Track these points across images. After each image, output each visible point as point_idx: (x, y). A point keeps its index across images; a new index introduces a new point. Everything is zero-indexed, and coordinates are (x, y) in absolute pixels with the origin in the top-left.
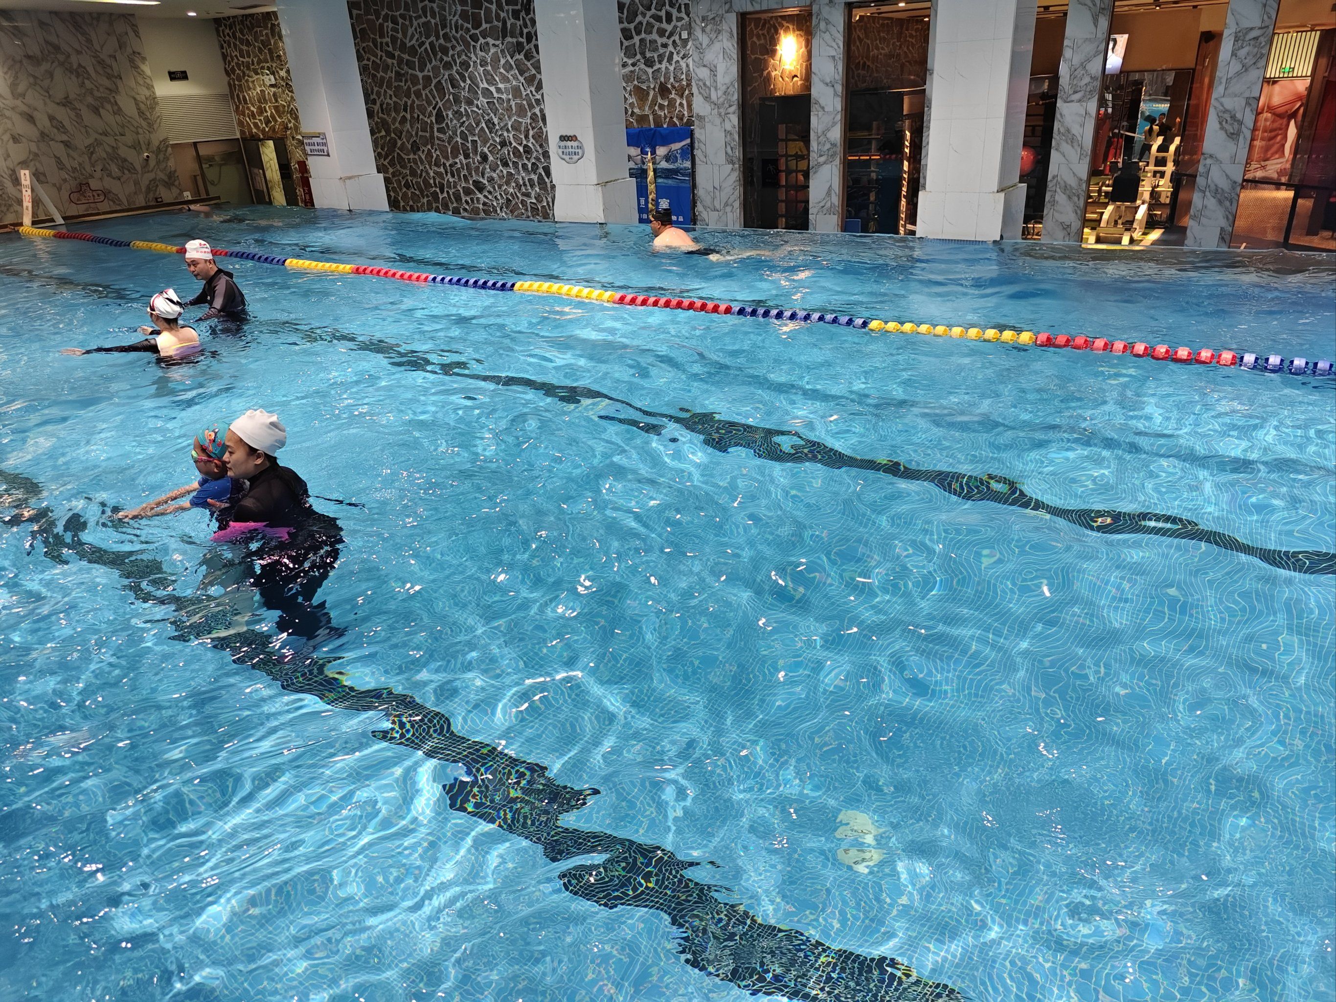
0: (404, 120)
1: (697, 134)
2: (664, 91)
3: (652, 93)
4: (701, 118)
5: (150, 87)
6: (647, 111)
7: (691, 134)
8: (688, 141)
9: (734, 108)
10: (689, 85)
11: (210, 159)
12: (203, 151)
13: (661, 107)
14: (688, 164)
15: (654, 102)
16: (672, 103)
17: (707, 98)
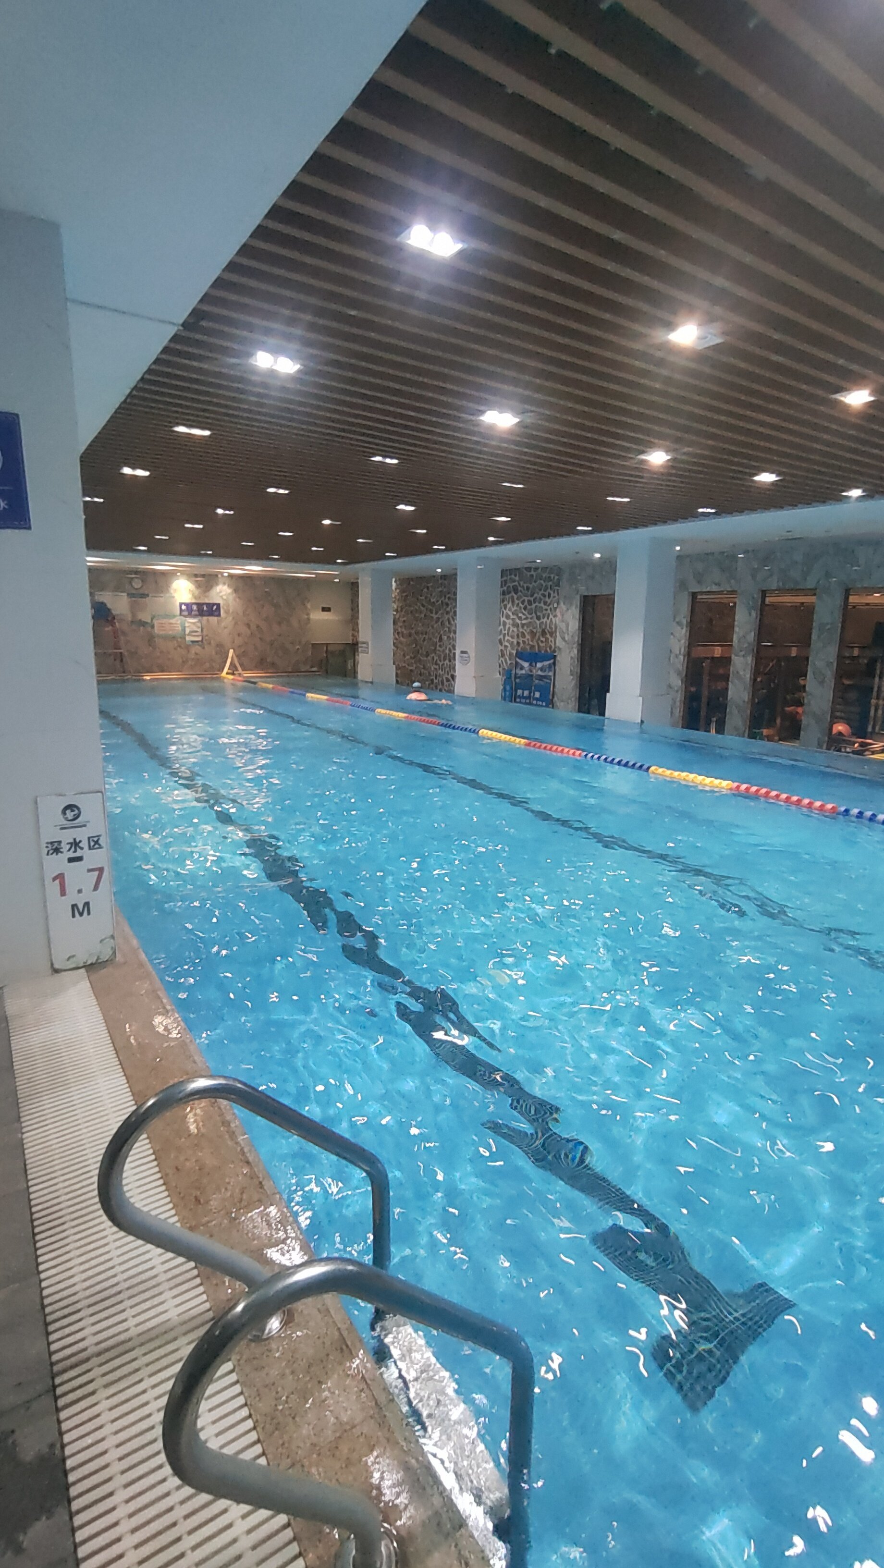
0: (424, 640)
1: (558, 658)
2: (544, 633)
3: (538, 634)
4: (560, 649)
5: (308, 614)
6: (535, 644)
7: (555, 657)
8: (552, 661)
9: (575, 646)
10: (556, 631)
11: (332, 653)
12: (330, 648)
13: (542, 642)
14: (551, 674)
15: (539, 639)
16: (547, 639)
17: (563, 639)
